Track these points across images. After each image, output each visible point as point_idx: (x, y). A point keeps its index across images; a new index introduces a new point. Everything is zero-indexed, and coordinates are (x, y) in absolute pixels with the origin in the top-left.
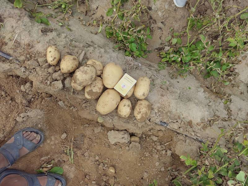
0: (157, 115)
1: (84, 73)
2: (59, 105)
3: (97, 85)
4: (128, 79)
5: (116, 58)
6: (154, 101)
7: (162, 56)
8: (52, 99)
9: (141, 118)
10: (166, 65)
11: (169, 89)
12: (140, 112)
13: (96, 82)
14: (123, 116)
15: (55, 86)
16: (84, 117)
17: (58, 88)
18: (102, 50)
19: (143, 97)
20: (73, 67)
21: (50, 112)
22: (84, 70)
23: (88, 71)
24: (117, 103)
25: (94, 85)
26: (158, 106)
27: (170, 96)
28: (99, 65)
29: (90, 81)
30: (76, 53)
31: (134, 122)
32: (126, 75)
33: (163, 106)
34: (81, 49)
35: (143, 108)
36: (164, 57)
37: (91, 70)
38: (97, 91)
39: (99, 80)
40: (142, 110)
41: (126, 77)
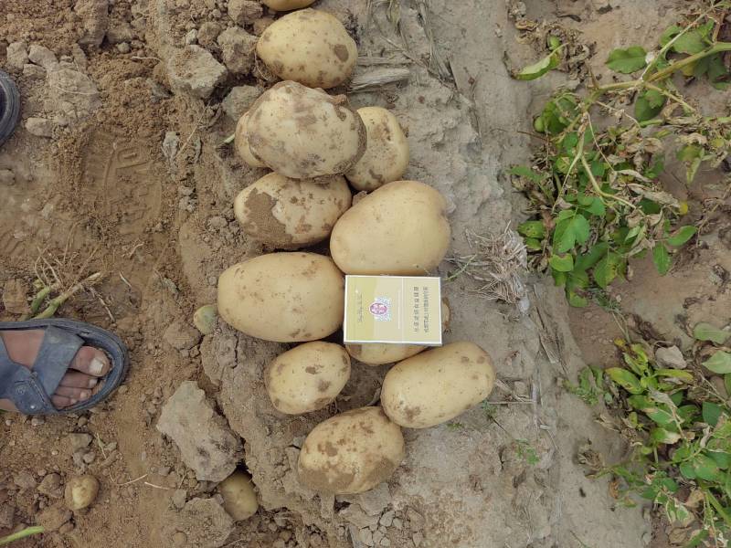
0: (381, 523)
1: (300, 119)
2: (163, 137)
3: (307, 204)
4: (421, 303)
5: (478, 199)
6: (427, 469)
7: (628, 359)
8: (164, 101)
9: (311, 472)
10: (609, 397)
11: (523, 489)
12: (331, 451)
13: (319, 194)
14: (273, 396)
15: (191, 63)
16: (183, 254)
17: (190, 76)
18: (468, 134)
19: (402, 419)
20: (302, 68)
21: (114, 130)
22: (310, 108)
23: (319, 126)
24: (297, 333)
25: (299, 197)
26: (422, 499)
27: (499, 515)
28: (390, 156)
29: (294, 166)
30: (379, 47)
31: (286, 450)
32: (434, 283)
33: (435, 519)
34: (408, 58)
35: (355, 450)
36: (634, 369)
37: (333, 135)
38: (284, 225)
39: (333, 200)
40: (348, 450)
41: (426, 289)
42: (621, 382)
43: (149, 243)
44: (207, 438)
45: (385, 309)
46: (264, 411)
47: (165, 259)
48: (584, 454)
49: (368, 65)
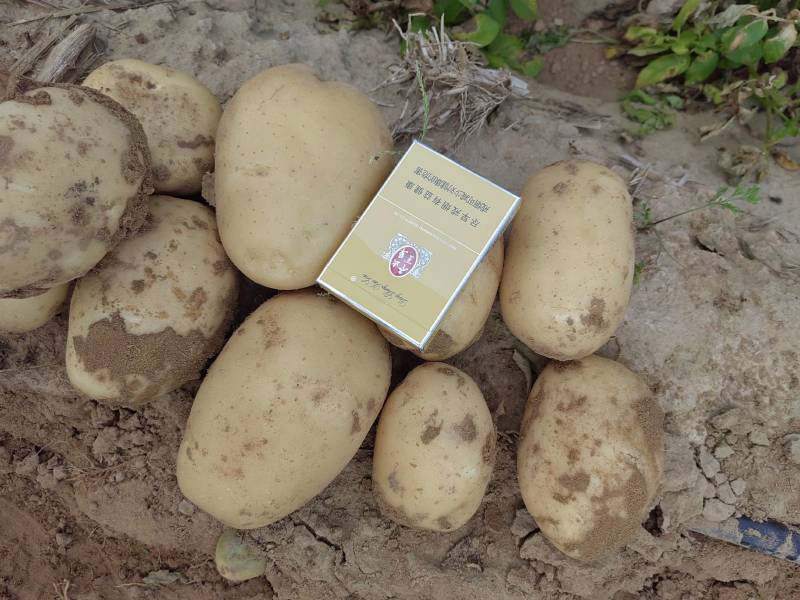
0: (710, 475)
4: (437, 191)
6: (671, 359)
9: (591, 537)
10: (674, 100)
11: (761, 251)
12: (578, 482)
14: (428, 524)
18: (236, 20)
19: (592, 341)
24: (356, 419)
25: (140, 275)
26: (706, 394)
27: (787, 301)
28: (180, 103)
30: (19, 40)
31: (522, 555)
33: (746, 392)
34: (68, 17)
35: (598, 443)
38: (169, 328)
39: (182, 228)
40: (592, 454)
41: (418, 172)
43: (76, 570)
45: (410, 252)
46: (441, 552)
47: (117, 562)
48: (734, 164)
49: (29, 67)
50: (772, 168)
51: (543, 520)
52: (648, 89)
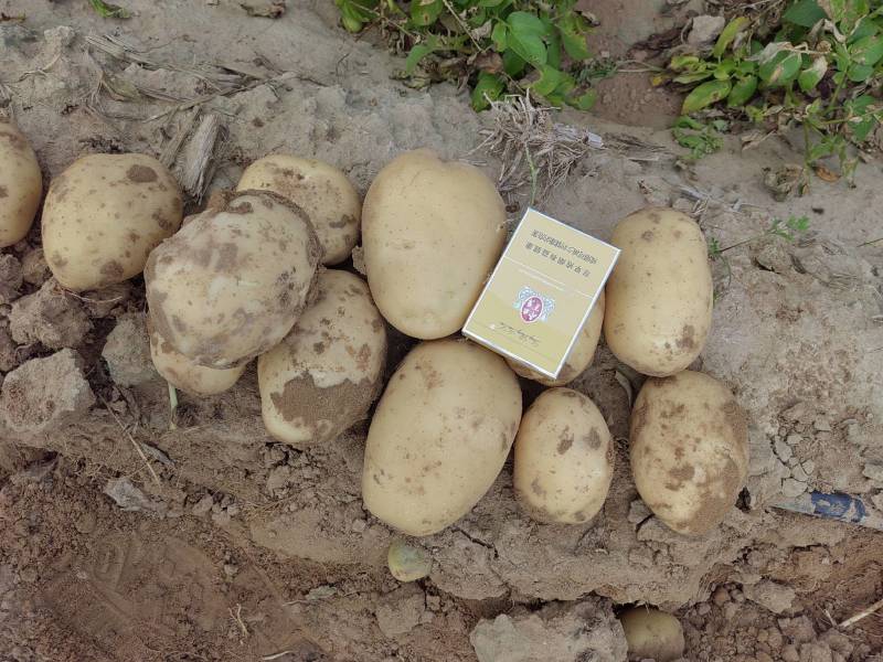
0: (785, 460)
1: (220, 267)
2: (109, 501)
3: (334, 333)
4: (554, 250)
5: (426, 126)
6: (744, 366)
7: (684, 80)
8: (57, 472)
9: (697, 515)
10: (720, 124)
11: (810, 265)
12: (685, 473)
13: (328, 310)
14: (566, 519)
15: (31, 395)
16: (292, 552)
17: (51, 406)
18: (333, 95)
19: (686, 358)
20: (134, 237)
21: (60, 564)
22: (211, 244)
23: (246, 246)
24: (505, 440)
25: (319, 339)
26: (776, 393)
27: (836, 308)
28: (325, 189)
29: (278, 316)
30: (155, 134)
31: (640, 538)
32: (531, 219)
33: (809, 388)
34: (192, 108)
35: (698, 441)
36: (699, 78)
37: (266, 235)
38: (347, 380)
39: (345, 296)
40: (695, 450)
41: (535, 234)
42: (707, 102)
43: (244, 595)
44: (567, 642)
45: (537, 301)
46: (573, 542)
47: (280, 584)
48: (779, 182)
49: (172, 160)
50: (813, 181)
51: (659, 506)
52: (695, 114)
